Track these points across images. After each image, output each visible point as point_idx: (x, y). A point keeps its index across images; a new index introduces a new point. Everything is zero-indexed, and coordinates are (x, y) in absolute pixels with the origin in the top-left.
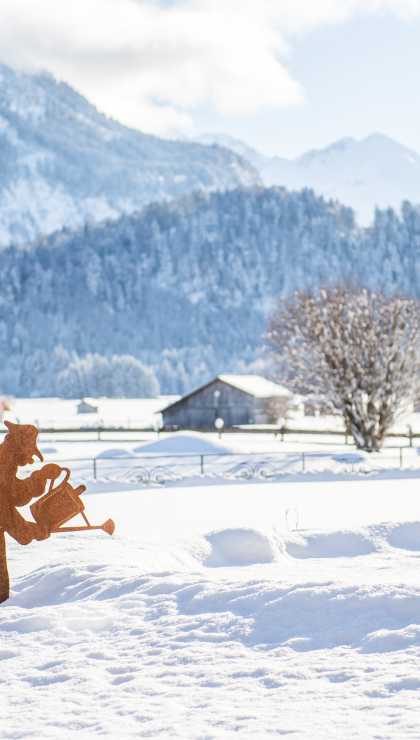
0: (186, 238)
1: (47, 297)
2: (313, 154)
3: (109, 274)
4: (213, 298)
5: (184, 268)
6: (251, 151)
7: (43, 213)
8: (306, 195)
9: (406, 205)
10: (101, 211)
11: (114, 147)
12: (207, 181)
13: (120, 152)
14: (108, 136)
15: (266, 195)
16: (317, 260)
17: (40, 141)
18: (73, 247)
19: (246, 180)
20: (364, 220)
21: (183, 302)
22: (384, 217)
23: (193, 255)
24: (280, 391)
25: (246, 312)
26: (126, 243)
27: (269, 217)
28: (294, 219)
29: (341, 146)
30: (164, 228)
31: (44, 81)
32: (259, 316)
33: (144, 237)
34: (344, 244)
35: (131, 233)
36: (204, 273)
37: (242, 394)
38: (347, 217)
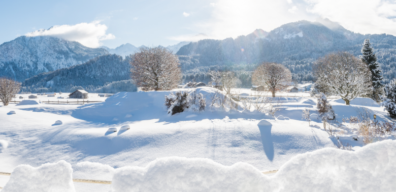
0: (96, 65)
1: (70, 77)
2: (118, 48)
3: (79, 73)
4: (101, 74)
5: (96, 70)
6: (108, 48)
7: (72, 63)
8: (114, 55)
9: (130, 55)
10: (81, 63)
11: (85, 51)
12: (100, 54)
13: (87, 52)
14: (84, 49)
15: (109, 56)
16: (117, 66)
17: (73, 52)
18: (75, 68)
19: (106, 53)
20: (124, 58)
21: (90, 78)
22: (127, 57)
23: (97, 68)
24: (86, 92)
25: (106, 76)
26: (82, 68)
27: (109, 59)
28: (113, 59)
29: (122, 46)
30: (92, 64)
31: (74, 42)
32: (109, 76)
33: (85, 67)
34: (121, 62)
35: (83, 67)
36: (99, 70)
37: (80, 93)
38: (121, 58)
